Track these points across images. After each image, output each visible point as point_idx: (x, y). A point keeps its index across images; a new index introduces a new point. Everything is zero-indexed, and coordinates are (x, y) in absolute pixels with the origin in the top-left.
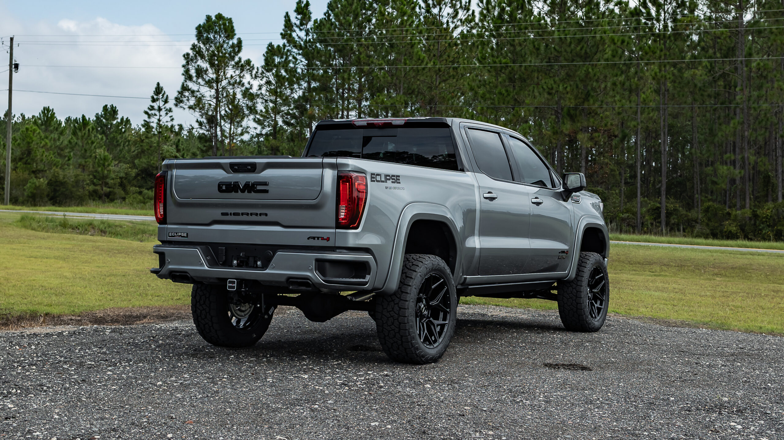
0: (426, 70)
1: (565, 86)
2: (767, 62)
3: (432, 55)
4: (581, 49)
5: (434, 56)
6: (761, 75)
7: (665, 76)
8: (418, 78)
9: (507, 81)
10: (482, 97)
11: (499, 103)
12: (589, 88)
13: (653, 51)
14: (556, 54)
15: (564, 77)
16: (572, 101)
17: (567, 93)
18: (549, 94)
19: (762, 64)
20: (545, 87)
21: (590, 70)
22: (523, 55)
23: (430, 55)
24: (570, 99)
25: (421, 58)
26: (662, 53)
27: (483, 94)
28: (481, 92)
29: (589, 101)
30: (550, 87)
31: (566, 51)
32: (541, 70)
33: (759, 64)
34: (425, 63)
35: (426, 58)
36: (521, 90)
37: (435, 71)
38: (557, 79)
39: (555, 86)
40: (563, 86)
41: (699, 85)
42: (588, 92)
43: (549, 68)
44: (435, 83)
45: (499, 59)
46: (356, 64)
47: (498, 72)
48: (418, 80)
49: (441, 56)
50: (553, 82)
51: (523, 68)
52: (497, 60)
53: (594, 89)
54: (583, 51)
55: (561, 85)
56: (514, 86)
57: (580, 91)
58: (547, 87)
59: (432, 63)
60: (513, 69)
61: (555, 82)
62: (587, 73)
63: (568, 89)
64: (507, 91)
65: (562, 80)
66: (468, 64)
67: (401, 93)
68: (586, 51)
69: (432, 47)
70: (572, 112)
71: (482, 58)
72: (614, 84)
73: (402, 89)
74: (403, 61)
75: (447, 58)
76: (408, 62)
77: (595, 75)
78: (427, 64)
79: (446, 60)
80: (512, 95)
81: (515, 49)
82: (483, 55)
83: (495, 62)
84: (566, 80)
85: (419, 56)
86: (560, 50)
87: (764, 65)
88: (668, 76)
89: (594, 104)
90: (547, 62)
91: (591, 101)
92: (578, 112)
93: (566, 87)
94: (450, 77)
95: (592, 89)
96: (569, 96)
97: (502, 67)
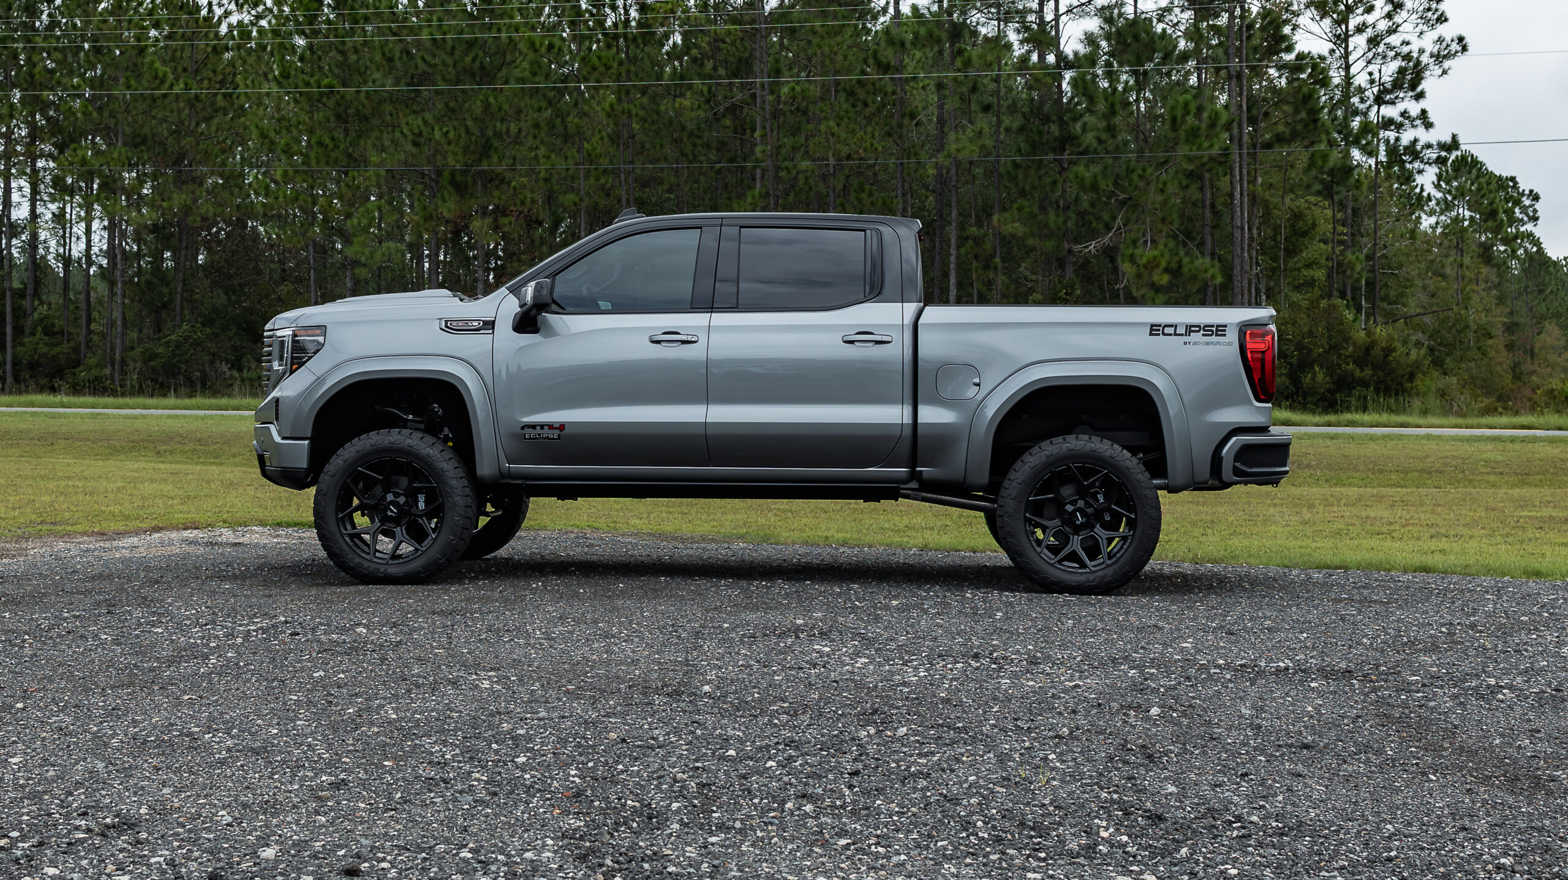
0: (171, 98)
1: (445, 129)
2: (806, 85)
3: (180, 68)
4: (474, 61)
5: (185, 70)
6: (798, 109)
7: (629, 111)
8: (153, 113)
9: (332, 119)
10: (284, 151)
11: (318, 162)
12: (490, 133)
13: (605, 65)
14: (426, 68)
15: (443, 113)
16: (459, 157)
17: (449, 143)
18: (416, 144)
19: (798, 89)
20: (406, 131)
21: (491, 100)
22: (363, 70)
23: (176, 68)
24: (455, 154)
25: (160, 74)
26: (623, 70)
27: (287, 145)
28: (283, 142)
29: (489, 157)
30: (416, 131)
31: (444, 63)
32: (398, 100)
33: (793, 89)
34: (167, 85)
35: (171, 76)
36: (359, 137)
37: (189, 101)
38: (428, 116)
39: (425, 130)
40: (441, 129)
41: (689, 126)
42: (488, 140)
43: (413, 95)
44: (186, 123)
45: (316, 78)
46: (25, 86)
47: (314, 102)
48: (154, 117)
49: (197, 71)
50: (420, 122)
51: (362, 95)
52: (312, 81)
53: (498, 135)
54: (477, 65)
55: (437, 128)
56: (346, 130)
57: (473, 138)
58: (411, 131)
59: (182, 86)
60: (342, 97)
61: (425, 123)
62: (487, 106)
63: (452, 134)
64: (333, 139)
65: (438, 120)
66: (253, 88)
67: (120, 143)
68: (481, 63)
69: (179, 53)
70: (459, 178)
71: (281, 74)
72: (537, 126)
73: (120, 135)
74: (122, 80)
75: (211, 75)
76: (132, 82)
77: (500, 109)
78: (171, 87)
79: (210, 80)
80: (342, 146)
81: (346, 59)
82: (284, 70)
83: (308, 85)
84: (446, 119)
85: (156, 70)
86: (433, 62)
87: (803, 90)
88: (634, 112)
89: (500, 163)
90: (408, 85)
91: (495, 159)
92: (470, 180)
93: (448, 132)
94: (217, 111)
95: (494, 135)
96: (452, 148)
97: (321, 94)
